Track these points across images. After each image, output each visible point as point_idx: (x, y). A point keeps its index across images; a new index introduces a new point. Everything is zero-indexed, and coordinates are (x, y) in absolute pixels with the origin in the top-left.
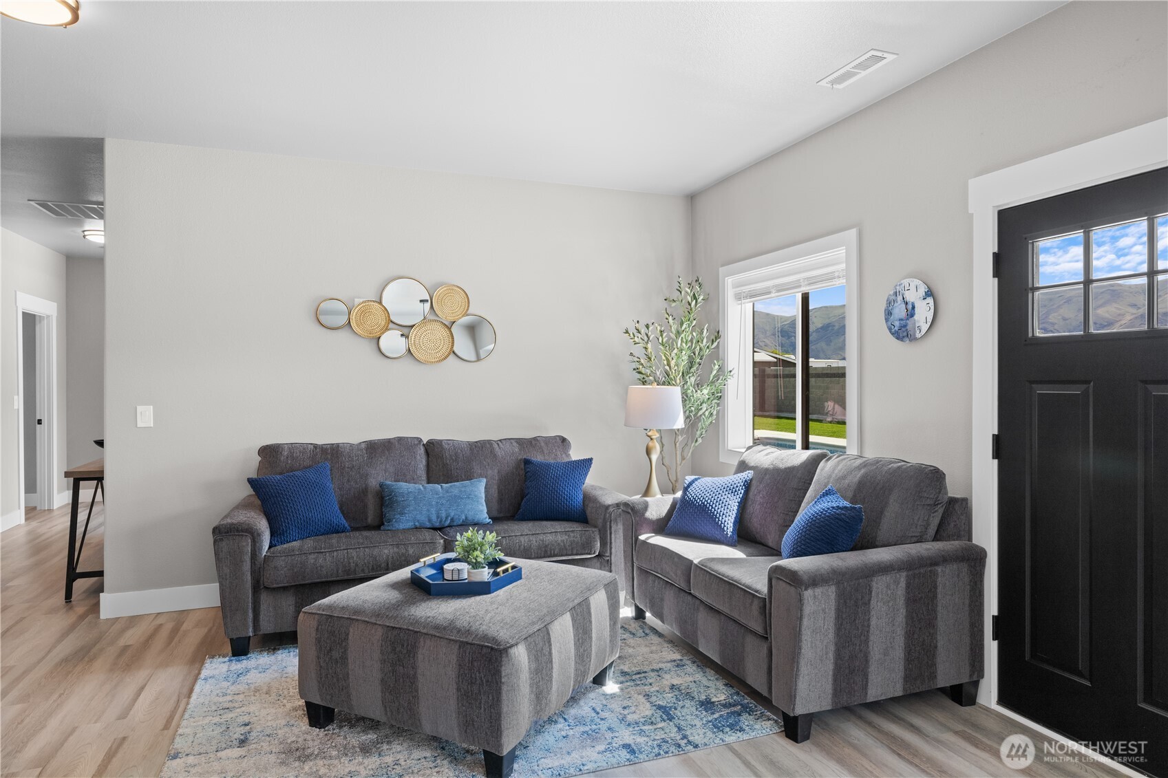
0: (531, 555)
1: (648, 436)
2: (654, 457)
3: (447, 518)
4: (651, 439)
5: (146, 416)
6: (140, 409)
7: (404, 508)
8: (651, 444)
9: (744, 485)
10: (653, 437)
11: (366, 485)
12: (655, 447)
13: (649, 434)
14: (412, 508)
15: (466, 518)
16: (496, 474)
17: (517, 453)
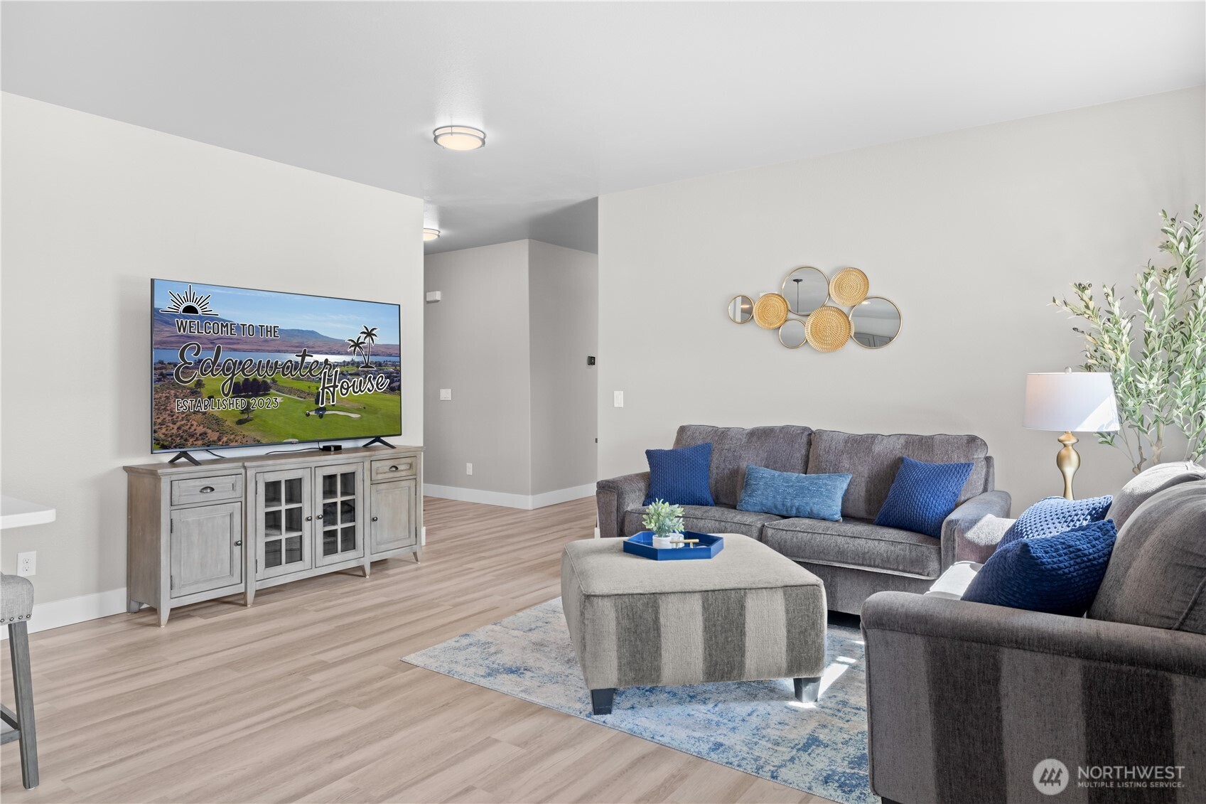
0: (847, 559)
1: (1059, 441)
2: (1069, 470)
3: (791, 507)
4: (1065, 445)
5: (619, 399)
6: (616, 393)
7: (754, 491)
8: (1064, 452)
9: (1090, 514)
10: (1066, 443)
11: (738, 467)
12: (1069, 457)
13: (1062, 438)
14: (760, 492)
15: (811, 510)
16: (866, 472)
17: (897, 449)
